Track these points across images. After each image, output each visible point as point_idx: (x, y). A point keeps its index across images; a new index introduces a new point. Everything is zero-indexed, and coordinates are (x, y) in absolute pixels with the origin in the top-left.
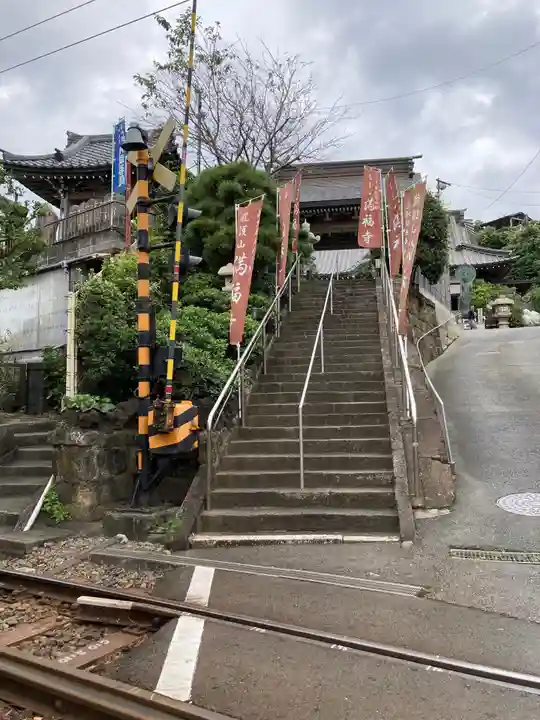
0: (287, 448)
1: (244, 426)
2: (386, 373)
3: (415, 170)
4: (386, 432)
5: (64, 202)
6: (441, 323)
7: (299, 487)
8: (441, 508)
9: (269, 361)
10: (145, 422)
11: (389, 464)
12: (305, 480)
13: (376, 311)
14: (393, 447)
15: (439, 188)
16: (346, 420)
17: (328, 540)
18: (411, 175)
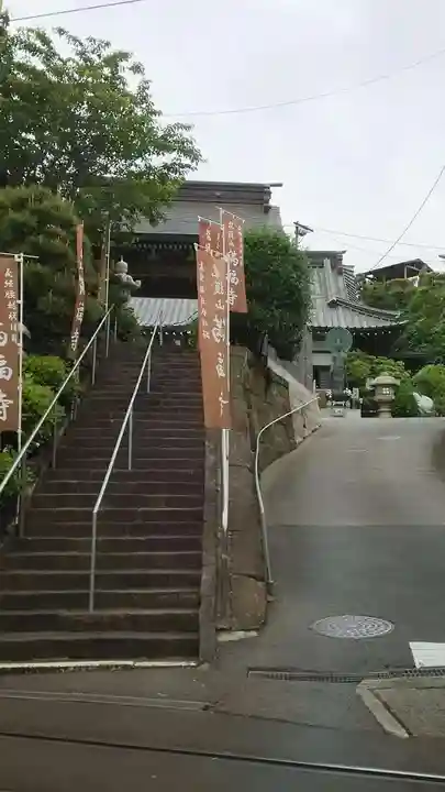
1: (21, 537)
3: (272, 203)
4: (197, 545)
6: (296, 407)
7: (87, 607)
8: (249, 630)
9: (60, 452)
11: (196, 582)
12: (95, 600)
14: (204, 563)
15: (297, 233)
17: (117, 666)
18: (267, 209)
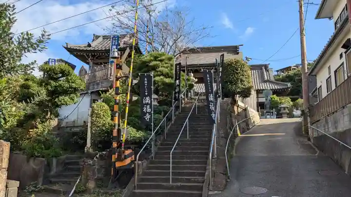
1: (153, 160)
5: (91, 63)
7: (170, 182)
10: (114, 157)
14: (207, 168)
18: (238, 53)
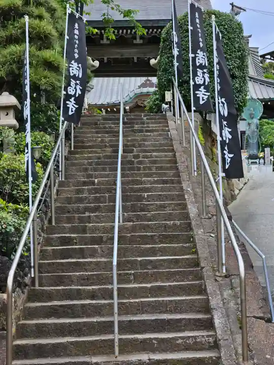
0: (97, 310)
1: (37, 287)
2: (193, 223)
9: (57, 208)
11: (209, 325)
12: (120, 346)
13: (173, 150)
16: (155, 277)
